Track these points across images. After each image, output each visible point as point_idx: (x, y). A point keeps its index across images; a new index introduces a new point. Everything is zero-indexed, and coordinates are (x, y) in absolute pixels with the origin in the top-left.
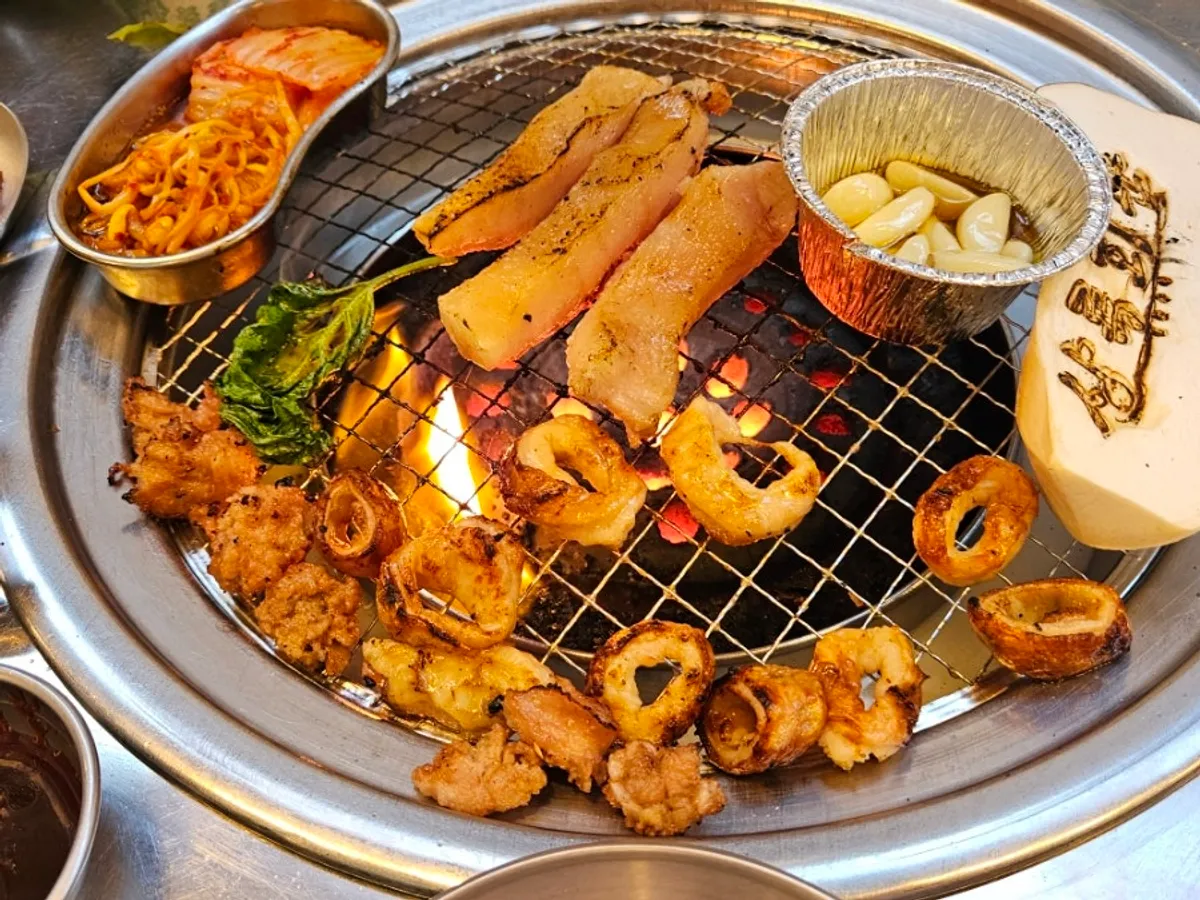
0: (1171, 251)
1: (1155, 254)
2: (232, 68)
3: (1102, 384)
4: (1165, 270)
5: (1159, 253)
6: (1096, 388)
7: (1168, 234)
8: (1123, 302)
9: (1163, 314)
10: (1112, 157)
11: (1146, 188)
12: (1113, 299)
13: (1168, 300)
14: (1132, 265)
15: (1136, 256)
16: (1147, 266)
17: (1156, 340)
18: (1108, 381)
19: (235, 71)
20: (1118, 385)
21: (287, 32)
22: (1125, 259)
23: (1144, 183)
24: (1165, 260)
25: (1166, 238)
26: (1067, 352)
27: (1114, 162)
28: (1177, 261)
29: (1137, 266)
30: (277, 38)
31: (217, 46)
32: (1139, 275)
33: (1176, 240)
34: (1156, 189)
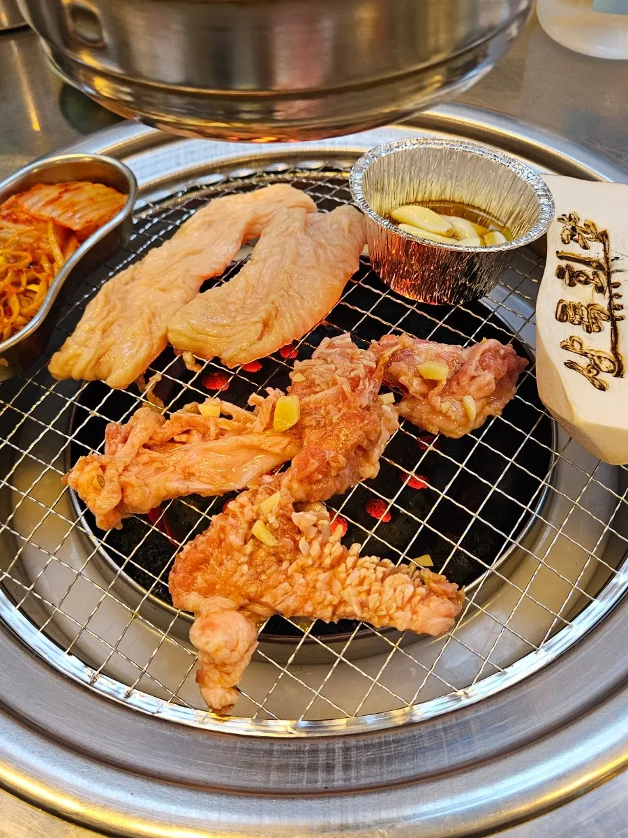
0: (616, 265)
1: (606, 270)
2: (21, 214)
3: (592, 362)
4: (615, 278)
5: (609, 269)
6: (589, 365)
7: (612, 255)
8: (592, 305)
9: (619, 306)
10: (568, 216)
11: (594, 231)
12: (586, 305)
13: (621, 296)
14: (593, 280)
15: (594, 274)
16: (603, 278)
17: (619, 324)
18: (595, 358)
19: (23, 217)
20: (603, 359)
21: (61, 187)
22: (588, 277)
23: (592, 228)
24: (613, 272)
25: (611, 258)
26: (565, 347)
27: (570, 219)
28: (621, 271)
29: (597, 280)
30: (53, 192)
31: (13, 198)
32: (599, 285)
33: (617, 258)
34: (600, 230)
